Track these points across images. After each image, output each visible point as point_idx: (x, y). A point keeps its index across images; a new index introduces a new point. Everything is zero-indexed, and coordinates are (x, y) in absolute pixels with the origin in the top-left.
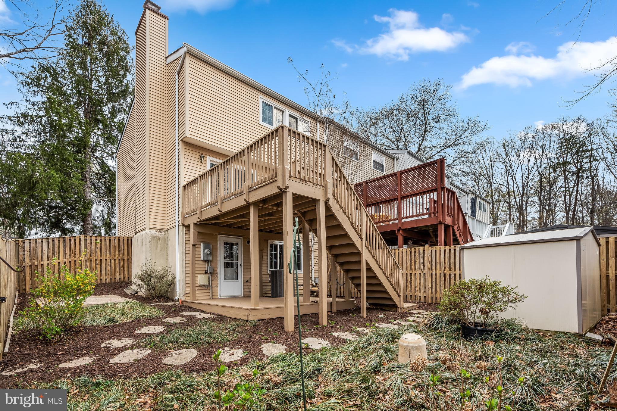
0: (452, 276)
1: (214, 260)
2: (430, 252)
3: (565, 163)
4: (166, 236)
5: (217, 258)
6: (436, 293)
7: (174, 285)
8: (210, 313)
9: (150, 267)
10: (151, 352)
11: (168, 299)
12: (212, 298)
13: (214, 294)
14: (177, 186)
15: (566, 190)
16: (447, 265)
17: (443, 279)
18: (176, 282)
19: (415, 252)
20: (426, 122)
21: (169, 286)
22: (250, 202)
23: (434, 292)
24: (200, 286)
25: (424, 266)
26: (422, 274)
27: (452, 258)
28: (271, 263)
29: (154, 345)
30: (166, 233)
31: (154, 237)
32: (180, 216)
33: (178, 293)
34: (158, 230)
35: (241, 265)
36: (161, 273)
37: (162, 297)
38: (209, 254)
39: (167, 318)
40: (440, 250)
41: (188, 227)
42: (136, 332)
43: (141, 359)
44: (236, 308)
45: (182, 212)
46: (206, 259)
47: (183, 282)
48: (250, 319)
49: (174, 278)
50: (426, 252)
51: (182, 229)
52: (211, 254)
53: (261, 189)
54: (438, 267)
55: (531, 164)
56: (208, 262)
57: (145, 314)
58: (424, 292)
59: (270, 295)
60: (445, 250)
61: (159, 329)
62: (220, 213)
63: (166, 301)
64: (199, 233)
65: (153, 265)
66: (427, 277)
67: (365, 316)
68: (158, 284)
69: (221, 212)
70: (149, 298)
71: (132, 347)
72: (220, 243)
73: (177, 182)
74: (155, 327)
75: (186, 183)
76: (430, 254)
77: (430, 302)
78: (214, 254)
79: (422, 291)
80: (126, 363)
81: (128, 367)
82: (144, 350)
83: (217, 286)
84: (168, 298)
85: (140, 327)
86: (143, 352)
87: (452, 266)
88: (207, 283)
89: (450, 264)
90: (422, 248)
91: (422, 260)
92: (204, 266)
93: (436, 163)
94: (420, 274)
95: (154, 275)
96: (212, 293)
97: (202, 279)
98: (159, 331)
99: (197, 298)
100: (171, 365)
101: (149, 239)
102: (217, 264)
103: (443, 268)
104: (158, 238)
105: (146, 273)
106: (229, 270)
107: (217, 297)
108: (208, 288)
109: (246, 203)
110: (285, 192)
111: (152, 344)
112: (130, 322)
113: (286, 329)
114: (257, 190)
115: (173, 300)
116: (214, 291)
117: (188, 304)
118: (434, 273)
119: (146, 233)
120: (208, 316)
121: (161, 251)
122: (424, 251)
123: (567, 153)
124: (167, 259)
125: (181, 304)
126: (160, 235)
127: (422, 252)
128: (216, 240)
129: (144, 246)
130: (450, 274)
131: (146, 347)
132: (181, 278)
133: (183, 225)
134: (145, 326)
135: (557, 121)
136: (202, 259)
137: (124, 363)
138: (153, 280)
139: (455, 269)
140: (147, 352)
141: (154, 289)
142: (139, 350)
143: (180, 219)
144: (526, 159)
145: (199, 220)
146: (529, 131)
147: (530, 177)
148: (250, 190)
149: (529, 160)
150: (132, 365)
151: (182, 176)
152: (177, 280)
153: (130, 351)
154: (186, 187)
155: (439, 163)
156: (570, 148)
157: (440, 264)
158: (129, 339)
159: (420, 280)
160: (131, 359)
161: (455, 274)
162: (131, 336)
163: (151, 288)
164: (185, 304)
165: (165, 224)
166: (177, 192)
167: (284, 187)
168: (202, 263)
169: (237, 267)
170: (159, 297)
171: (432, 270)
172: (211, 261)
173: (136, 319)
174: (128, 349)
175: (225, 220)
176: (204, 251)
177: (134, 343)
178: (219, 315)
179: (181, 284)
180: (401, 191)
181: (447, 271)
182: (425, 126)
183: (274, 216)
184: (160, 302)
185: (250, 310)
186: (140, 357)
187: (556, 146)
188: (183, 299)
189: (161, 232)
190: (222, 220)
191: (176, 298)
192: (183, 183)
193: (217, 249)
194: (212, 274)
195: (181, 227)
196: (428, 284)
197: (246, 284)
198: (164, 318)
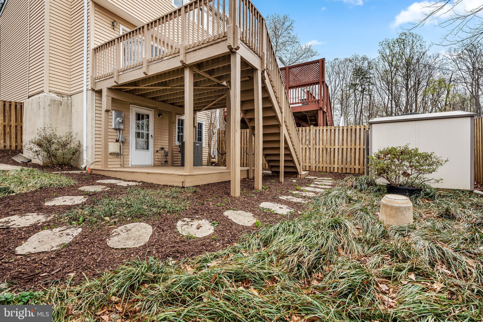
0: (332, 150)
1: (126, 129)
2: (314, 131)
3: (355, 85)
4: (70, 102)
5: (129, 128)
6: (319, 163)
7: (80, 153)
8: (132, 181)
9: (51, 132)
10: (82, 231)
11: (72, 168)
12: (123, 166)
13: (125, 163)
14: (85, 48)
15: (355, 102)
16: (329, 142)
17: (325, 152)
18: (83, 149)
19: (302, 130)
20: (277, 44)
21: (74, 154)
22: (187, 63)
23: (317, 163)
24: (111, 154)
25: (309, 142)
26: (308, 148)
27: (333, 136)
28: (179, 136)
29: (84, 221)
30: (69, 98)
31: (55, 101)
32: (89, 80)
33: (85, 161)
34: (58, 94)
35: (152, 136)
36: (64, 139)
37: (65, 165)
38: (121, 123)
39: (82, 186)
40: (323, 130)
41: (99, 92)
42: (46, 204)
43: (70, 243)
44: (168, 174)
45: (92, 77)
46: (117, 127)
47: (92, 149)
48: (187, 185)
49: (80, 145)
50: (311, 131)
51: (92, 95)
52: (123, 122)
53: (203, 49)
54: (321, 143)
55: (337, 83)
56: (120, 131)
57: (51, 182)
58: (309, 162)
59: (180, 165)
60: (327, 130)
61: (79, 200)
62: (145, 76)
63: (71, 170)
64: (112, 98)
65: (54, 130)
66: (312, 151)
67: (283, 182)
68: (60, 151)
69: (147, 75)
70: (48, 166)
71: (48, 225)
72: (132, 113)
73: (85, 45)
74: (71, 197)
75: (96, 46)
76: (314, 133)
77: (314, 170)
78: (126, 123)
79: (308, 161)
80: (46, 252)
81: (53, 258)
82: (69, 228)
83: (128, 155)
84: (72, 166)
85: (51, 198)
86: (68, 231)
87: (333, 142)
88: (119, 151)
89: (331, 141)
90: (308, 128)
91: (308, 138)
92: (115, 134)
93: (318, 62)
94: (306, 148)
95: (56, 141)
96: (123, 161)
97: (113, 147)
98: (80, 202)
99: (109, 166)
100: (124, 249)
101: (48, 103)
102: (129, 134)
103: (325, 143)
104: (59, 102)
105: (45, 138)
106: (140, 140)
107: (127, 166)
108: (120, 157)
109: (181, 65)
110: (234, 53)
111: (81, 219)
112: (33, 192)
113: (232, 194)
114: (197, 51)
115: (79, 169)
116: (125, 160)
117: (99, 173)
118: (318, 148)
119: (45, 96)
120: (131, 184)
121: (63, 117)
122: (310, 130)
123: (357, 79)
124: (70, 126)
125: (89, 172)
126: (61, 100)
127: (308, 131)
128: (129, 109)
129: (42, 109)
130: (330, 149)
131: (71, 224)
132: (90, 146)
133: (93, 90)
134: (57, 196)
135: (353, 57)
136: (113, 127)
137: (43, 252)
138: (54, 147)
139: (334, 145)
140: (76, 232)
141: (55, 156)
142: (62, 229)
143: (89, 83)
144: (334, 80)
145: (116, 84)
146: (337, 62)
147: (336, 92)
148: (188, 51)
149: (335, 81)
150: (58, 254)
151: (92, 39)
152: (85, 148)
153: (46, 232)
154: (96, 50)
155: (321, 63)
156: (358, 76)
157: (323, 141)
158: (38, 214)
159: (306, 153)
160: (54, 244)
161: (334, 149)
162: (40, 209)
163: (50, 155)
164: (94, 172)
165: (68, 89)
166: (85, 55)
167: (235, 47)
168: (113, 131)
169: (148, 138)
170: (62, 165)
171: (316, 144)
172: (123, 130)
173: (41, 188)
174: (42, 228)
175: (145, 86)
176: (115, 119)
177: (49, 219)
178: (144, 183)
179: (90, 151)
180: (289, 83)
181: (328, 146)
182: (276, 47)
183: (199, 86)
184: (63, 171)
185: (185, 176)
186: (67, 240)
187: (350, 74)
188: (92, 167)
189: (63, 97)
190: (142, 87)
191: (83, 166)
192: (93, 46)
193: (129, 119)
194: (124, 142)
195: (90, 92)
196: (313, 156)
197: (156, 154)
198: (79, 187)
